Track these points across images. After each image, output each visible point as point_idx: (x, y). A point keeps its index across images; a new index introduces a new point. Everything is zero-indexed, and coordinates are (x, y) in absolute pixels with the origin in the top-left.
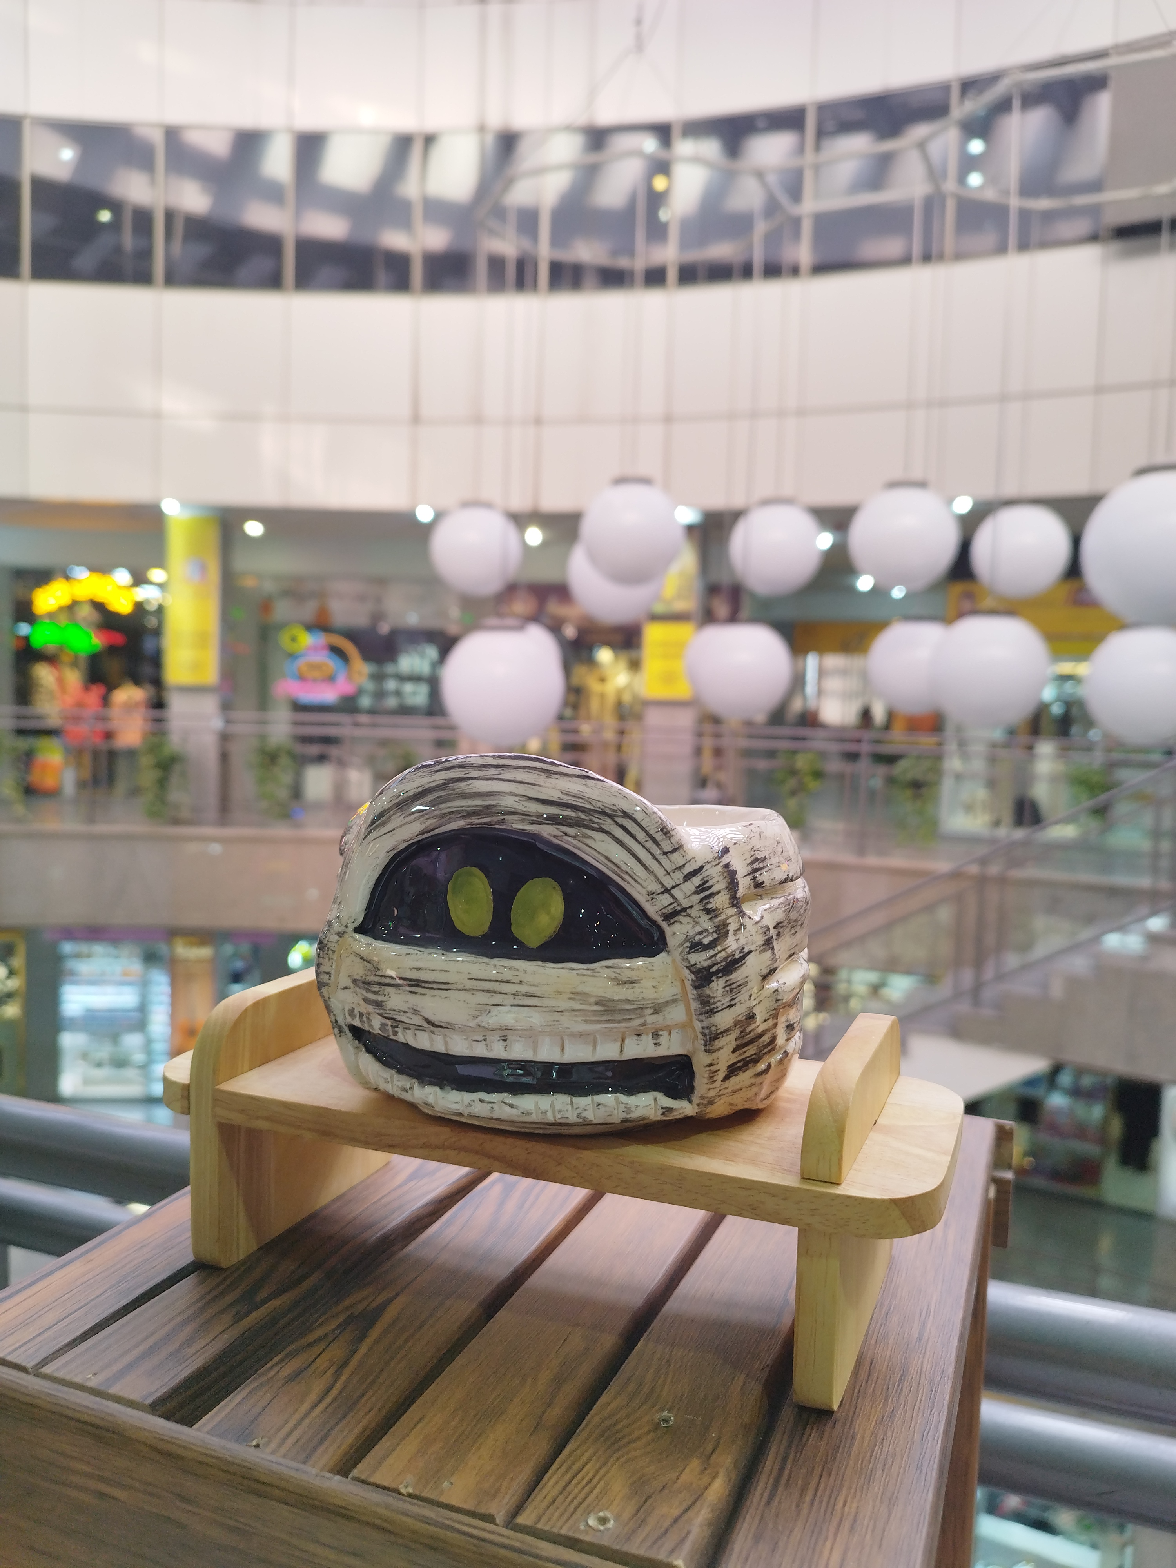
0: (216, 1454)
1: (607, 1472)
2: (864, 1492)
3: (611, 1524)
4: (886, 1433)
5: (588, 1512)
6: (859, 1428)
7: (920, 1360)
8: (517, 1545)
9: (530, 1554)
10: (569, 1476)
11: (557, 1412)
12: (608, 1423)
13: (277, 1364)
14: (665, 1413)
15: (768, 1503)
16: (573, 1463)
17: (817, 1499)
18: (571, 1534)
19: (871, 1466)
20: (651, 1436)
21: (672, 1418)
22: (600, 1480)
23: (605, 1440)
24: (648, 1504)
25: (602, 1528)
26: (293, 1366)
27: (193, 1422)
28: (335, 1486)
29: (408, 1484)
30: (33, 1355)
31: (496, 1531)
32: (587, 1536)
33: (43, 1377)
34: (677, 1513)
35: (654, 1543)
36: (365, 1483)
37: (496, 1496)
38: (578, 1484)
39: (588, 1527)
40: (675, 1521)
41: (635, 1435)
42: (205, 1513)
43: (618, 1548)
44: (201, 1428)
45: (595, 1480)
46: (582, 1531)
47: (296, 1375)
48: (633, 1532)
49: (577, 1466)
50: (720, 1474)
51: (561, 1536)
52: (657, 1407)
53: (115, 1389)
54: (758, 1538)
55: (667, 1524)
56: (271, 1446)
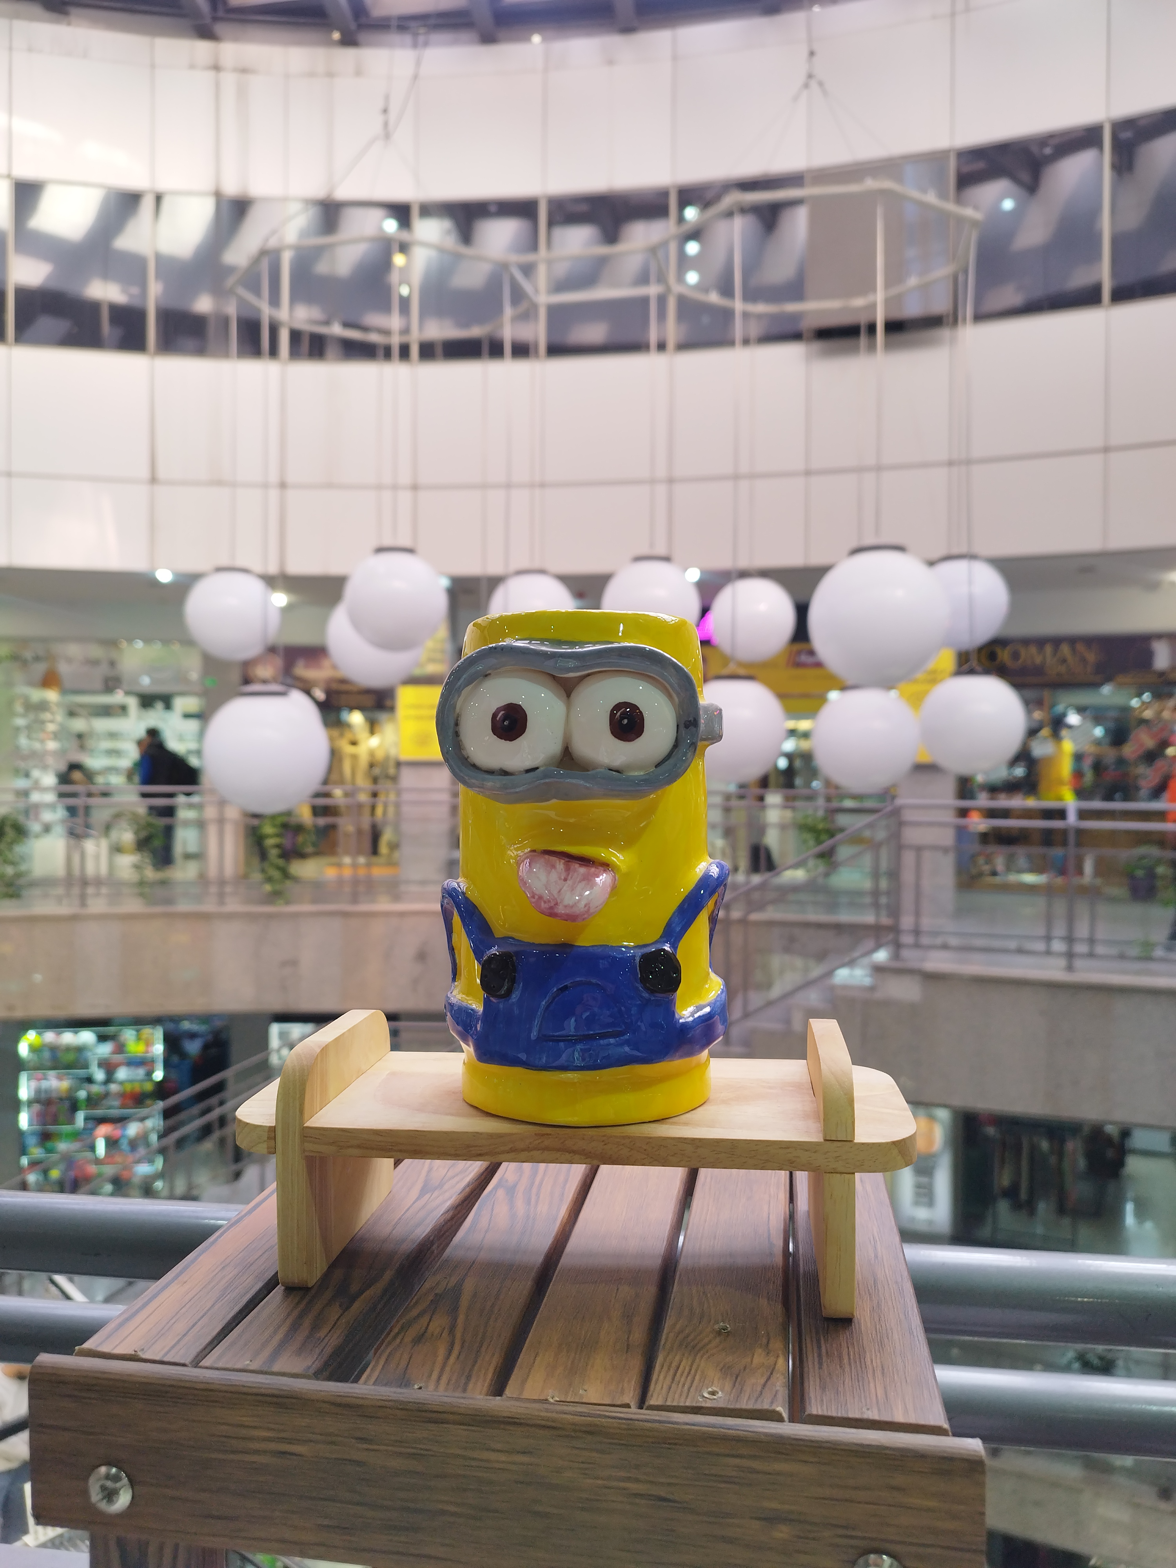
0: (390, 1398)
1: (699, 1366)
2: (881, 1352)
3: (720, 1394)
4: (880, 1317)
5: (699, 1391)
7: (883, 1270)
8: (657, 1418)
9: (669, 1423)
10: (672, 1372)
11: (639, 1335)
12: (681, 1336)
13: (398, 1334)
14: (721, 1324)
15: (820, 1368)
16: (671, 1363)
17: (852, 1361)
18: (694, 1404)
19: (879, 1337)
20: (718, 1340)
21: (728, 1326)
22: (696, 1371)
23: (686, 1347)
24: (739, 1378)
25: (715, 1397)
26: (412, 1333)
27: (356, 1381)
28: (496, 1404)
29: (553, 1395)
30: (185, 1354)
31: (634, 1412)
32: (708, 1404)
33: (207, 1368)
34: (762, 1381)
35: (756, 1400)
36: (518, 1399)
37: (622, 1392)
38: (682, 1375)
39: (704, 1399)
40: (764, 1385)
41: (706, 1340)
42: (385, 1448)
43: (732, 1407)
44: (365, 1383)
45: (693, 1371)
46: (701, 1401)
47: (419, 1339)
48: (738, 1397)
49: (674, 1364)
50: (780, 1355)
51: (687, 1407)
52: (712, 1322)
53: (276, 1368)
54: (823, 1388)
55: (759, 1389)
56: (432, 1386)
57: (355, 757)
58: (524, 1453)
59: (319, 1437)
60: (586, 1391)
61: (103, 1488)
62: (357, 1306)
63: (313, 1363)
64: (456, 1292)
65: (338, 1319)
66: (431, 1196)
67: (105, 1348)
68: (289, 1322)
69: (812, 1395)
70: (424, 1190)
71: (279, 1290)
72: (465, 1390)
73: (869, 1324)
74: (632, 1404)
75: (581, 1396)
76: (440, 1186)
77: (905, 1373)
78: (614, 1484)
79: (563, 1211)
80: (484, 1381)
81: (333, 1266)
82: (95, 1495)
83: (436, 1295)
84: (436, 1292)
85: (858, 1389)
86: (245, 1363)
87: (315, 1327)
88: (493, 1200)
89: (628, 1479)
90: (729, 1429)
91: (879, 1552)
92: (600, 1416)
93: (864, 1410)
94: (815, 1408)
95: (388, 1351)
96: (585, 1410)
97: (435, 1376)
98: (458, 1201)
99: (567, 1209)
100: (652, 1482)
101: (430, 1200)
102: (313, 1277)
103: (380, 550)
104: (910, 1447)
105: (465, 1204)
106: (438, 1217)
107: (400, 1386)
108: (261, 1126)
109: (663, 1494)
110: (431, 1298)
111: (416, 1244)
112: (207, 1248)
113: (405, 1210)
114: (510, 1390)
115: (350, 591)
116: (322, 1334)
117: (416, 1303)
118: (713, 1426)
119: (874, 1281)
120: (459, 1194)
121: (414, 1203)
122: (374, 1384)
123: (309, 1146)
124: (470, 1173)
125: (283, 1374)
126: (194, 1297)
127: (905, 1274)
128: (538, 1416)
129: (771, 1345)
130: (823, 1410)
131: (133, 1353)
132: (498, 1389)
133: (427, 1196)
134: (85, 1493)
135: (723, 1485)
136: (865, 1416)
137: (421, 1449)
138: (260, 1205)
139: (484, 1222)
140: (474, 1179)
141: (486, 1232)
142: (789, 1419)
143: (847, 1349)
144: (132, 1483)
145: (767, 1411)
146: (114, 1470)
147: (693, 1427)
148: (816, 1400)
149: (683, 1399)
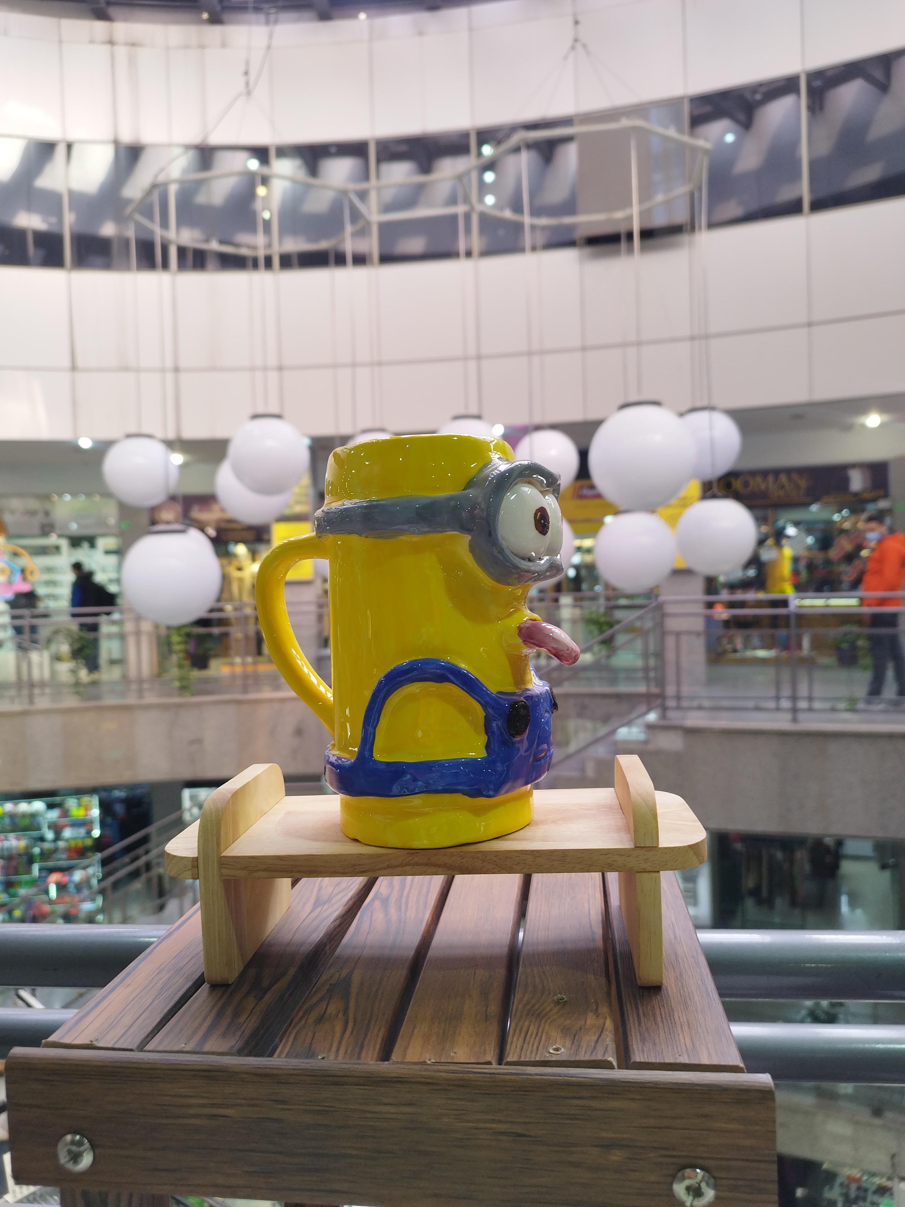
1: (543, 1029)
2: (686, 1011)
3: (563, 1050)
4: (682, 984)
5: (546, 1048)
6: (667, 984)
7: (682, 948)
8: (514, 1071)
9: (525, 1074)
10: (523, 1035)
11: (494, 1008)
12: (528, 1007)
13: (302, 1017)
14: (559, 995)
15: (639, 1025)
17: (664, 1019)
18: (543, 1059)
19: (683, 1000)
20: (557, 1008)
21: (565, 997)
22: (542, 1033)
23: (532, 1015)
24: (576, 1038)
25: (559, 1053)
26: (314, 1015)
27: (271, 1055)
28: (385, 1067)
29: (430, 1058)
30: (131, 1041)
31: (495, 1068)
32: (554, 1058)
33: (149, 1051)
34: (595, 1038)
35: (592, 1053)
36: (402, 1063)
37: (485, 1053)
38: (531, 1036)
39: (550, 1054)
40: (597, 1042)
41: (548, 1009)
42: (296, 1107)
43: (573, 1059)
44: (279, 1057)
45: (540, 1033)
46: (549, 1057)
47: (320, 1020)
48: (577, 1051)
49: (524, 1029)
50: (608, 1017)
51: (538, 1061)
52: (552, 994)
53: (206, 1048)
54: (643, 1041)
55: (593, 1044)
56: (332, 1057)
57: (241, 580)
58: (409, 1105)
59: (243, 1102)
60: (455, 1053)
61: (70, 1152)
62: (268, 997)
63: (237, 1042)
64: (347, 982)
65: (254, 1008)
66: (322, 909)
67: (67, 1040)
68: (214, 1012)
69: (635, 1047)
70: (316, 905)
71: (205, 987)
72: (359, 1058)
73: (674, 989)
74: (493, 1062)
75: (453, 1057)
76: (329, 900)
77: (706, 1026)
78: (482, 1125)
79: (427, 915)
80: (374, 1050)
81: (247, 967)
82: (63, 1158)
83: (331, 985)
84: (331, 982)
85: (671, 1041)
86: (181, 1046)
87: (236, 1015)
88: (371, 909)
89: (493, 1121)
90: (571, 1077)
91: (694, 1167)
92: (468, 1072)
93: (677, 1056)
94: (638, 1057)
95: (295, 1031)
96: (457, 1069)
97: (334, 1049)
98: (343, 912)
99: (431, 913)
100: (512, 1123)
101: (322, 911)
102: (232, 976)
103: (255, 417)
104: (715, 1083)
105: (349, 914)
106: (330, 923)
107: (307, 1058)
108: (186, 857)
109: (520, 1131)
110: (327, 987)
111: (313, 945)
112: (146, 957)
113: (302, 920)
114: (394, 1057)
115: (233, 450)
116: (241, 1020)
117: (315, 992)
118: (559, 1075)
119: (676, 956)
120: (344, 906)
121: (309, 914)
122: (286, 1057)
123: (225, 871)
124: (352, 890)
125: (213, 1053)
126: (136, 996)
127: (699, 950)
128: (420, 1075)
129: (599, 1010)
130: (644, 1058)
131: (89, 1043)
132: (386, 1055)
133: (319, 909)
134: (55, 1156)
135: (569, 1122)
136: (678, 1061)
137: (327, 1106)
138: (186, 922)
139: (365, 927)
140: (355, 894)
141: (368, 933)
142: (618, 1066)
143: (659, 1010)
144: (93, 1147)
145: (601, 1061)
146: (78, 1137)
147: (543, 1077)
148: (638, 1050)
149: (533, 1055)
